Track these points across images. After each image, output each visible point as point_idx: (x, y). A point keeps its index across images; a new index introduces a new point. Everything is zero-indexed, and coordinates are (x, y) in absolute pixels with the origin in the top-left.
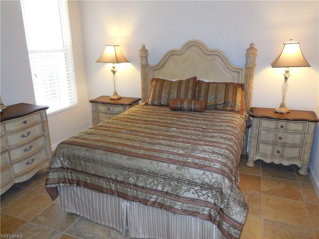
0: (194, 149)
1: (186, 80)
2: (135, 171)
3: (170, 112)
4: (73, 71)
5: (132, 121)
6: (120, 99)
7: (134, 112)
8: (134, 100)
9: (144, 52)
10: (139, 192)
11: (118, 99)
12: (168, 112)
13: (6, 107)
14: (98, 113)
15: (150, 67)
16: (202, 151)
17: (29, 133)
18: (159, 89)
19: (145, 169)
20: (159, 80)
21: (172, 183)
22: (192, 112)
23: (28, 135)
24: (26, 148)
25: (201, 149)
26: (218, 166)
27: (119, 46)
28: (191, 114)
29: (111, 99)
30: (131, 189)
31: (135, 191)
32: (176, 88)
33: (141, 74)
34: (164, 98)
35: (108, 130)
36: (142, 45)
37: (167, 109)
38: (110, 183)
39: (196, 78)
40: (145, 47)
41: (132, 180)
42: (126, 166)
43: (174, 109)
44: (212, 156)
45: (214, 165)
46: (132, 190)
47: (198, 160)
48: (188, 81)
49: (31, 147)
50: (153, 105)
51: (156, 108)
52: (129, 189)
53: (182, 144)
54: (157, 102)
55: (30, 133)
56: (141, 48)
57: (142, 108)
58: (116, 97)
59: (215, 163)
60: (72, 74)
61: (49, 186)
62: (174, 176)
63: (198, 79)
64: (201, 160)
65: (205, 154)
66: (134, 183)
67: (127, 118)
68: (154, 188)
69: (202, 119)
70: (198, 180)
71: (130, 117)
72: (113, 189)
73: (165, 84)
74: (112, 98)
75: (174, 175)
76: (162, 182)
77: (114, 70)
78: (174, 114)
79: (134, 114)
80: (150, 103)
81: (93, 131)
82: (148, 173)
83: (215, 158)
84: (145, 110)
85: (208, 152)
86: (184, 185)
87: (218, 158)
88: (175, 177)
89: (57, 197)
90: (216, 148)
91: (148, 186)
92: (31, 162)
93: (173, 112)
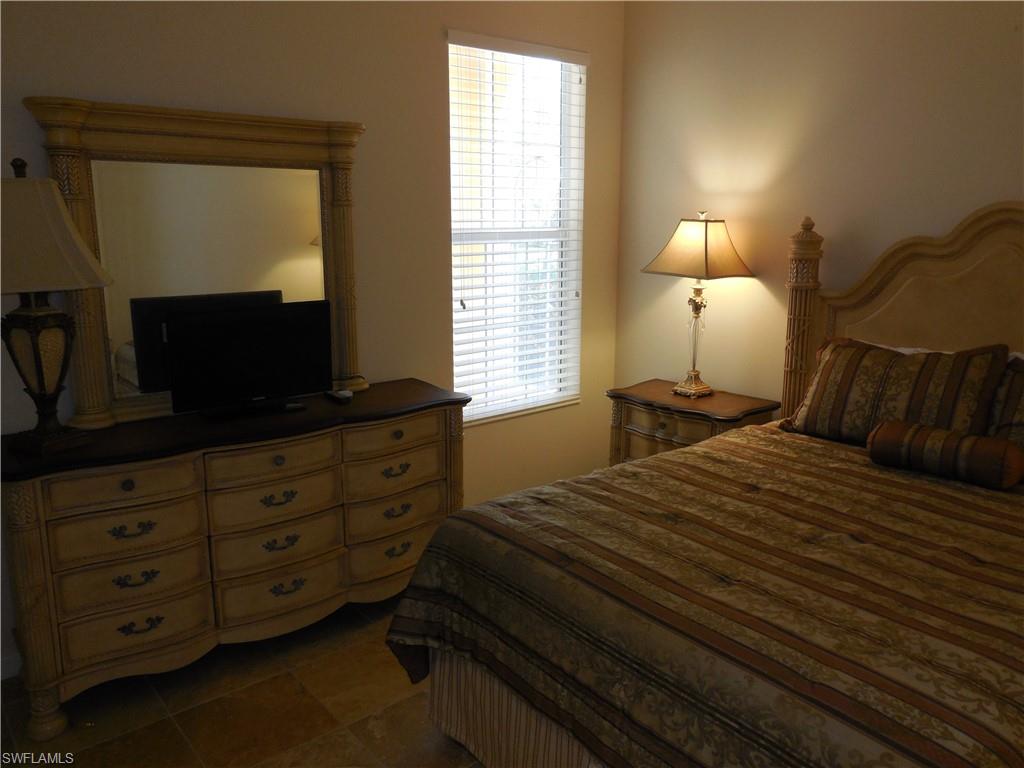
0: (883, 642)
1: (959, 355)
2: (635, 666)
3: (865, 470)
4: (577, 295)
5: (705, 480)
6: (710, 394)
7: (724, 450)
8: (746, 406)
9: (808, 242)
10: (636, 747)
11: (699, 397)
12: (855, 468)
13: (367, 386)
14: (630, 434)
15: (823, 299)
16: (913, 658)
17: (405, 467)
18: (839, 377)
19: (665, 669)
20: (851, 344)
21: (752, 754)
22: (959, 485)
23: (404, 472)
24: (393, 509)
25: (916, 650)
26: (964, 745)
27: (723, 221)
28: (949, 492)
29: (676, 393)
30: (615, 726)
31: (625, 738)
32: (907, 381)
33: (790, 320)
34: (854, 415)
35: (608, 498)
36: (803, 219)
37: (857, 457)
38: (557, 681)
39: (1005, 349)
40: (813, 225)
41: (620, 695)
42: (606, 639)
43: (886, 459)
44: (952, 693)
45: (947, 736)
46: (617, 731)
47: (878, 694)
48: (965, 359)
49: (406, 508)
50: (809, 430)
51: (817, 445)
52: (606, 724)
53: (845, 606)
54: (827, 422)
55: (408, 466)
56: (799, 229)
57: (761, 439)
58: (692, 389)
59: (950, 729)
60: (574, 304)
61: (396, 638)
62: (763, 728)
63: (1013, 354)
64: (890, 698)
65: (919, 677)
66: (626, 707)
67: (693, 468)
68: (687, 749)
69: (990, 519)
71: (703, 467)
72: (563, 707)
73: (866, 362)
74: (678, 389)
75: (761, 723)
76: (716, 738)
77: (698, 300)
78: (876, 480)
79: (724, 456)
80: (798, 423)
81: (557, 495)
82: (673, 685)
83: (964, 707)
84: (771, 448)
85: (946, 670)
87: (975, 711)
88: (764, 732)
89: (424, 677)
90: (992, 664)
91: (670, 736)
92: (399, 549)
93: (875, 473)
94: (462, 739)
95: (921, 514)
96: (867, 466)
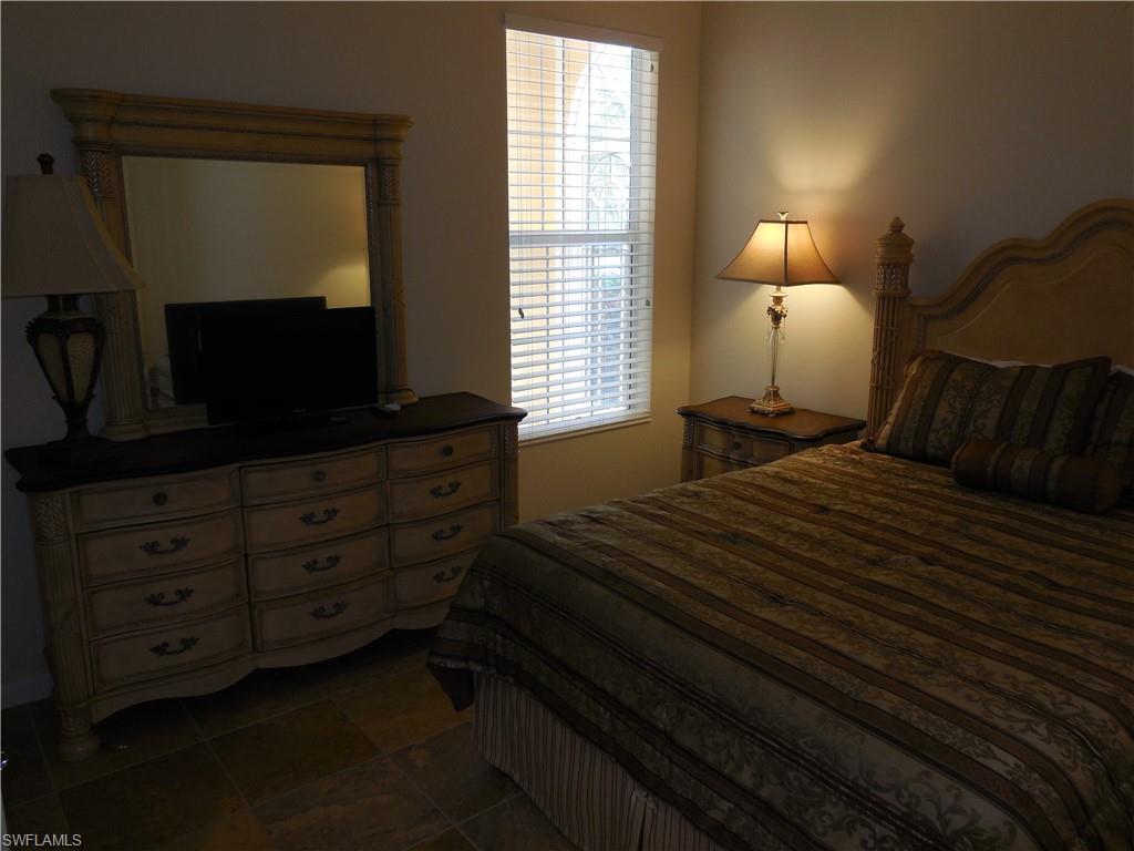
0: (936, 664)
1: (1057, 368)
2: (677, 686)
3: (947, 492)
4: (648, 304)
5: (771, 500)
6: (789, 413)
7: (797, 470)
8: (828, 425)
9: (897, 245)
10: (676, 770)
11: (778, 415)
12: (936, 489)
13: (416, 399)
14: (703, 455)
15: (913, 307)
16: (965, 679)
17: (455, 486)
18: (926, 391)
19: (708, 689)
20: (941, 356)
21: (791, 774)
22: (1048, 508)
23: (454, 491)
24: (442, 531)
25: (970, 671)
26: (1006, 764)
27: (806, 223)
28: (1035, 515)
29: (753, 411)
30: (656, 748)
31: (667, 761)
32: (998, 397)
33: (876, 331)
34: (941, 433)
35: (662, 517)
36: (891, 221)
37: (942, 479)
38: (599, 703)
39: (1107, 362)
40: (902, 226)
41: (662, 717)
43: (970, 481)
44: (1000, 713)
45: (988, 754)
46: (658, 754)
47: (922, 713)
48: (1062, 372)
49: (456, 529)
50: (892, 449)
51: (899, 465)
52: (648, 747)
53: (903, 628)
54: (911, 443)
55: (458, 484)
56: (886, 230)
57: (838, 459)
58: (770, 407)
59: (993, 747)
60: (645, 313)
61: (436, 661)
62: (803, 745)
63: (1115, 368)
64: (934, 717)
65: (969, 698)
66: (668, 728)
67: (762, 488)
68: (726, 771)
69: (1075, 542)
70: (889, 797)
71: (771, 486)
72: (605, 730)
73: (956, 376)
74: (756, 406)
75: (801, 742)
76: (757, 758)
77: (778, 309)
78: (957, 502)
79: (796, 476)
80: (881, 442)
82: (714, 705)
83: (1011, 728)
84: (849, 469)
85: (1000, 692)
86: (834, 799)
87: (1023, 731)
88: (804, 751)
89: (469, 705)
90: (1047, 685)
91: (710, 758)
92: (449, 574)
93: (959, 495)
94: (507, 768)
95: (1002, 538)
96: (950, 487)
